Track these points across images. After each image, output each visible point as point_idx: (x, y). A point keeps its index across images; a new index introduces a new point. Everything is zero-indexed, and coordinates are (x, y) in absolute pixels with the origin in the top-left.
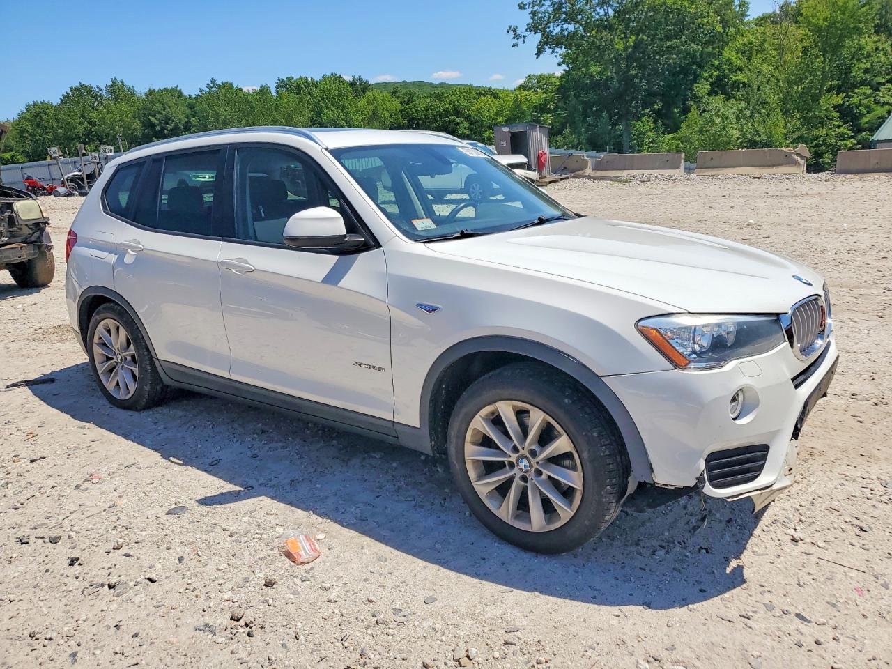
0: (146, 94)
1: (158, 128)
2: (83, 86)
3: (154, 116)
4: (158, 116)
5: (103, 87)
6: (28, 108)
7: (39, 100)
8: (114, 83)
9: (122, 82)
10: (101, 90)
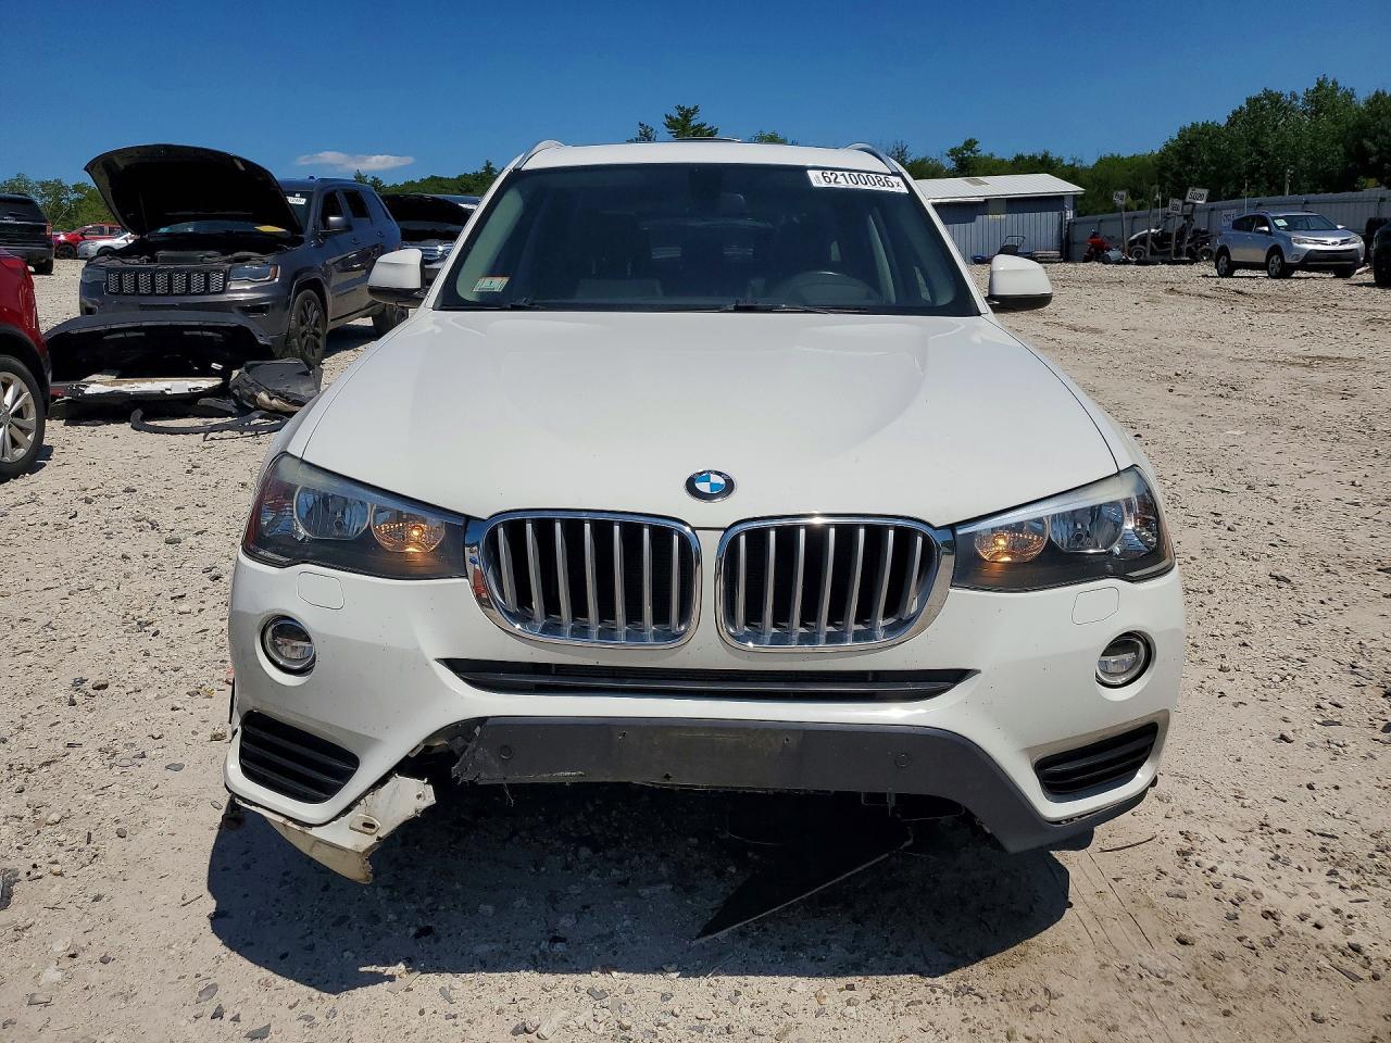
0: (1368, 102)
1: (1373, 159)
2: (1268, 95)
3: (1373, 139)
4: (1380, 138)
5: (1301, 94)
6: (1183, 133)
7: (1200, 121)
8: (1320, 85)
9: (1335, 83)
10: (1296, 98)
